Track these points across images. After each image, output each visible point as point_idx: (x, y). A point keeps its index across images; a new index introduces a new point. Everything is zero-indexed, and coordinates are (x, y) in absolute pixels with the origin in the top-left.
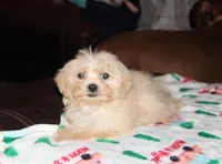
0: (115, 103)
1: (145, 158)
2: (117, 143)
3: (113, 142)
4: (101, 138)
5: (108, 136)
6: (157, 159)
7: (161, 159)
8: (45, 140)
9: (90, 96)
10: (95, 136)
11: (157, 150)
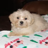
0: (29, 27)
1: (37, 42)
2: (29, 37)
3: (28, 37)
4: (24, 35)
5: (26, 35)
6: (41, 43)
7: (42, 43)
8: (5, 36)
9: (21, 25)
10: (22, 35)
11: (41, 40)
